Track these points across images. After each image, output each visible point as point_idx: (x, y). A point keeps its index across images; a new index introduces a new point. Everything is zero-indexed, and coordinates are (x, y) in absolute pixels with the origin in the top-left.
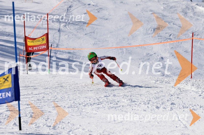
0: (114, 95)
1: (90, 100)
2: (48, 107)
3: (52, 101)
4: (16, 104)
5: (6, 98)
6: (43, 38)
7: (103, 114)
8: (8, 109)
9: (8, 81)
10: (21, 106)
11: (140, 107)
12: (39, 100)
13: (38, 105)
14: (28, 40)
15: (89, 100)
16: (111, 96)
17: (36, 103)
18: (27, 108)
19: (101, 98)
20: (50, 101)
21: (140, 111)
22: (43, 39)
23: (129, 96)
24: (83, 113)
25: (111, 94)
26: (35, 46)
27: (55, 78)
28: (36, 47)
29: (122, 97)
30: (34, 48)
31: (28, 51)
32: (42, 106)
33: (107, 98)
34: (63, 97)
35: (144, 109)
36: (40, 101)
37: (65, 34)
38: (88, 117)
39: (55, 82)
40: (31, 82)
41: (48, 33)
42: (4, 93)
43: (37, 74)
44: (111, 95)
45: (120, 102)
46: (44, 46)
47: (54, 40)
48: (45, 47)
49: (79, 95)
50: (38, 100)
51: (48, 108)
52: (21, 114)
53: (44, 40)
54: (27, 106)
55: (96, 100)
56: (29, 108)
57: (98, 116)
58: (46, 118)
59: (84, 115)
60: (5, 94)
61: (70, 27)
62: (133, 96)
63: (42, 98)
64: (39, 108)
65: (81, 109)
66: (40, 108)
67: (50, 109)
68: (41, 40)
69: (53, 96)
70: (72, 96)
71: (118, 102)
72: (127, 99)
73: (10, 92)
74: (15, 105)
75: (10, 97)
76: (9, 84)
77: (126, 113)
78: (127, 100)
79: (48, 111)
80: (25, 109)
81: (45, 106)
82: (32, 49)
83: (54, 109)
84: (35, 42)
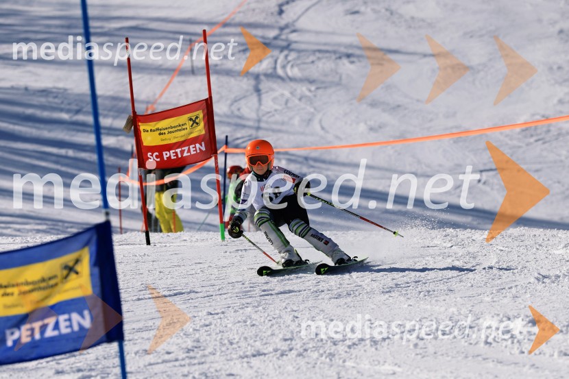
2: (225, 357)
5: (73, 332)
6: (194, 118)
7: (418, 373)
9: (77, 273)
10: (128, 358)
14: (142, 127)
18: (150, 364)
22: (194, 122)
24: (350, 372)
26: (168, 147)
27: (244, 252)
28: (171, 152)
30: (164, 153)
35: (563, 349)
39: (245, 269)
40: (160, 272)
41: (211, 97)
42: (66, 316)
43: (183, 243)
46: (198, 145)
48: (203, 149)
51: (226, 362)
53: (197, 124)
56: (158, 363)
60: (70, 320)
64: (194, 364)
65: (340, 359)
66: (195, 361)
67: (232, 363)
68: (187, 126)
69: (239, 319)
72: (501, 316)
73: (86, 313)
75: (89, 329)
76: (82, 284)
77: (499, 366)
79: (223, 372)
80: (144, 370)
81: (214, 354)
82: (157, 157)
83: (245, 365)
84: (166, 131)
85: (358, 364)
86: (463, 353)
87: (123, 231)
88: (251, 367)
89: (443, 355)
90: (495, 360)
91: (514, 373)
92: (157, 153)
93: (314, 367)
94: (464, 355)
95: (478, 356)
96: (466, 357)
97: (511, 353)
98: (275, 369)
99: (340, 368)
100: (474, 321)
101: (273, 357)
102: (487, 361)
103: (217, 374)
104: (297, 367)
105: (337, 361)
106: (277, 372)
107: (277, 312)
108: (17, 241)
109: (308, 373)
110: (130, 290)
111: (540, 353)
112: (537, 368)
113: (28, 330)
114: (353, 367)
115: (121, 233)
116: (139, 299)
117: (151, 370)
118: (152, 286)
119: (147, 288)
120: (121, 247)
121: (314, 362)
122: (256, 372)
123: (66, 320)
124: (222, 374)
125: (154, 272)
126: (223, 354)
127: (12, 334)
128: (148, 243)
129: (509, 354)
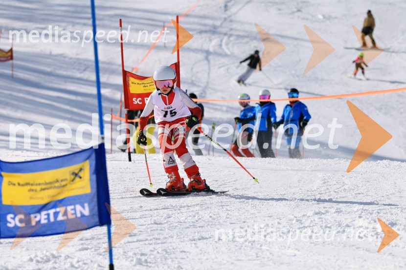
0: (337, 209)
1: (279, 223)
3: (188, 225)
4: (102, 234)
7: (312, 256)
8: (85, 246)
9: (80, 178)
11: (400, 239)
12: (158, 224)
13: (156, 236)
14: (131, 80)
15: (277, 224)
16: (329, 213)
17: (152, 230)
18: (128, 242)
19: (306, 218)
20: (184, 225)
21: (401, 247)
23: (374, 212)
24: (265, 253)
25: (330, 208)
29: (358, 216)
30: (145, 99)
31: (131, 108)
32: (166, 238)
33: (320, 218)
34: (215, 217)
36: (159, 226)
37: (219, 64)
38: (275, 264)
40: (138, 180)
41: (179, 62)
42: (72, 207)
44: (330, 210)
45: (352, 227)
47: (193, 79)
49: (253, 211)
50: (156, 223)
51: (180, 243)
52: (114, 257)
54: (130, 239)
55: (294, 222)
56: (134, 242)
57: (300, 261)
58: (174, 267)
59: (265, 259)
60: (75, 209)
61: (231, 49)
62: (384, 211)
63: (165, 219)
64: (159, 244)
65: (258, 244)
66: (160, 242)
67: (184, 244)
69: (190, 214)
70: (237, 214)
71: (348, 226)
72: (370, 219)
73: (86, 205)
74: (100, 237)
75: (88, 216)
77: (367, 253)
78: (370, 223)
79: (178, 250)
80: (125, 246)
81: (172, 237)
82: (140, 101)
83: (193, 245)
84: (148, 85)
85: (270, 248)
86: (343, 243)
87: (113, 152)
88: (197, 247)
89: (329, 244)
90: (365, 249)
91: (378, 259)
92: (140, 99)
93: (240, 249)
94: (343, 245)
95: (353, 246)
96: (345, 246)
97: (375, 245)
98: (213, 249)
99: (258, 250)
100: (351, 222)
101: (213, 241)
102: (359, 249)
103: (174, 251)
104: (229, 248)
105: (256, 245)
106: (215, 251)
107: (217, 210)
108: (40, 155)
109: (236, 253)
110: (117, 191)
111: (396, 246)
112: (394, 255)
113: (45, 215)
114: (267, 250)
115: (111, 153)
116: (122, 198)
117: (129, 246)
118: (131, 189)
119: (128, 191)
120: (111, 162)
121: (240, 245)
122: (201, 250)
123: (72, 210)
124: (177, 251)
125: (133, 180)
126: (178, 237)
127: (35, 217)
128: (130, 160)
129: (374, 245)
